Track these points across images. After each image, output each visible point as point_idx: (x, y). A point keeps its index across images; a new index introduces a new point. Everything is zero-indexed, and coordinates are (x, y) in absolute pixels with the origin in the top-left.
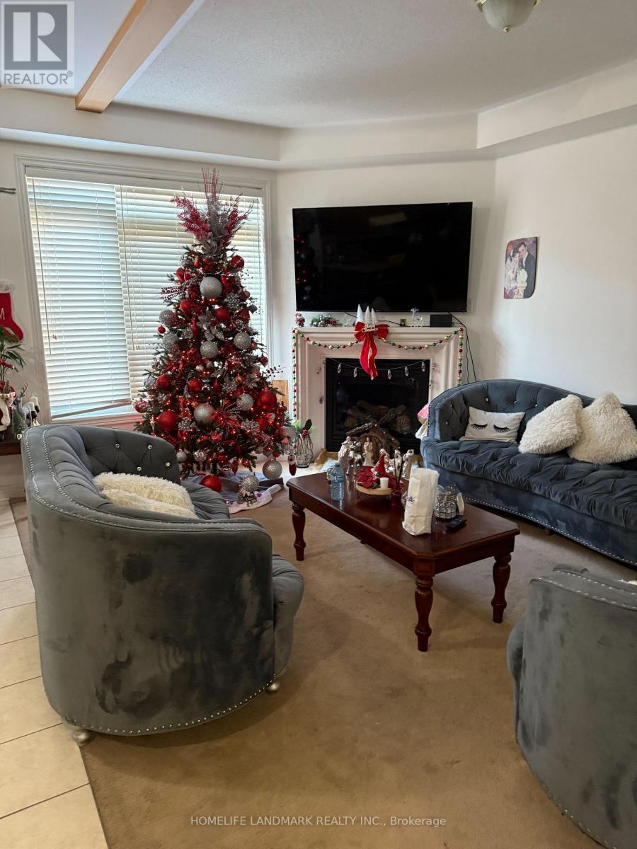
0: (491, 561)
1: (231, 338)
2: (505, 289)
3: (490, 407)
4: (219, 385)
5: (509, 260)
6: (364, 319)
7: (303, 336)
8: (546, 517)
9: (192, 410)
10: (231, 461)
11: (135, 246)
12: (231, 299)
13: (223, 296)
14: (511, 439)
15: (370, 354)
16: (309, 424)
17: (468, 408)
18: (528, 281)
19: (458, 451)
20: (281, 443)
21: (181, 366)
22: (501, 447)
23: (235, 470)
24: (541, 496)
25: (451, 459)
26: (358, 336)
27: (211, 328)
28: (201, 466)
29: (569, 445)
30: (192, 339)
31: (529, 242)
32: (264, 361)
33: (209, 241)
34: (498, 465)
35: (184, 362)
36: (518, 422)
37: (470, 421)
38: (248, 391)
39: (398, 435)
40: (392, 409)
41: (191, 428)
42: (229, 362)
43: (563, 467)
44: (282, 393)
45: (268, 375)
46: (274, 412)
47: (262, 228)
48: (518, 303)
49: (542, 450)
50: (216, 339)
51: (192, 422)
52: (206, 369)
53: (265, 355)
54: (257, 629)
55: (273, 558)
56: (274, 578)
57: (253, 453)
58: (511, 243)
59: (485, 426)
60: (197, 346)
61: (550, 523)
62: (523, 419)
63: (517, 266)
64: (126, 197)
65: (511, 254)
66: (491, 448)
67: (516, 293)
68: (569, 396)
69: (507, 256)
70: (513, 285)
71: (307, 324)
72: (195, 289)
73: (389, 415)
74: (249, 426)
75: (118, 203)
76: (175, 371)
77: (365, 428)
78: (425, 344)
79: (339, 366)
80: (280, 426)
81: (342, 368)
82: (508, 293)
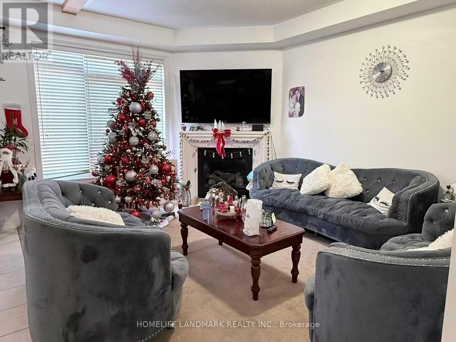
0: (290, 249)
1: (146, 135)
2: (289, 112)
3: (285, 171)
4: (140, 161)
5: (291, 97)
6: (218, 127)
7: (185, 136)
8: (316, 227)
9: (124, 174)
10: (146, 203)
11: (94, 87)
12: (147, 114)
13: (142, 112)
14: (296, 188)
15: (221, 145)
16: (189, 183)
17: (273, 172)
18: (300, 108)
19: (269, 194)
20: (174, 193)
21: (118, 150)
22: (291, 192)
23: (148, 208)
24: (313, 216)
25: (266, 198)
26: (215, 136)
27: (136, 129)
28: (129, 205)
29: (325, 189)
30: (124, 135)
31: (300, 88)
32: (164, 148)
33: (135, 83)
34: (290, 200)
35: (120, 148)
36: (299, 178)
37: (274, 179)
38: (155, 164)
39: (237, 189)
40: (233, 175)
41: (123, 184)
42: (145, 148)
43: (323, 200)
44: (174, 165)
45: (167, 155)
46: (170, 175)
47: (163, 80)
48: (296, 119)
49: (312, 193)
50: (138, 136)
51: (124, 180)
52: (132, 152)
53: (165, 145)
54: (162, 290)
55: (171, 251)
56: (172, 261)
57: (158, 198)
58: (291, 89)
59: (282, 181)
60: (127, 139)
61: (318, 230)
62: (301, 177)
63: (295, 101)
64: (90, 61)
65: (292, 95)
66: (286, 192)
67: (295, 114)
68: (324, 165)
69: (290, 96)
70: (293, 110)
71: (187, 129)
72: (127, 109)
73: (232, 177)
74: (156, 182)
75: (85, 64)
76: (114, 153)
77: (219, 185)
78: (251, 140)
79: (205, 152)
80: (173, 183)
81: (206, 153)
82: (291, 114)
